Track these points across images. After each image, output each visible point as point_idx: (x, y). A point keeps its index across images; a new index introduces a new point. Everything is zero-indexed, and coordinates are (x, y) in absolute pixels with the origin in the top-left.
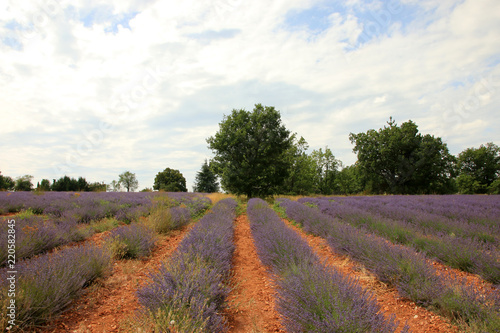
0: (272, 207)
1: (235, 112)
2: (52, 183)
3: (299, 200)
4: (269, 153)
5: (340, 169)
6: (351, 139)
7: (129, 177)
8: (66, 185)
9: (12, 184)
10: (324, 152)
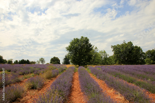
0: (86, 69)
1: (75, 39)
2: (19, 61)
3: (95, 67)
4: (86, 52)
5: (108, 57)
6: (111, 47)
7: (42, 60)
8: (23, 62)
9: (6, 62)
10: (103, 51)
